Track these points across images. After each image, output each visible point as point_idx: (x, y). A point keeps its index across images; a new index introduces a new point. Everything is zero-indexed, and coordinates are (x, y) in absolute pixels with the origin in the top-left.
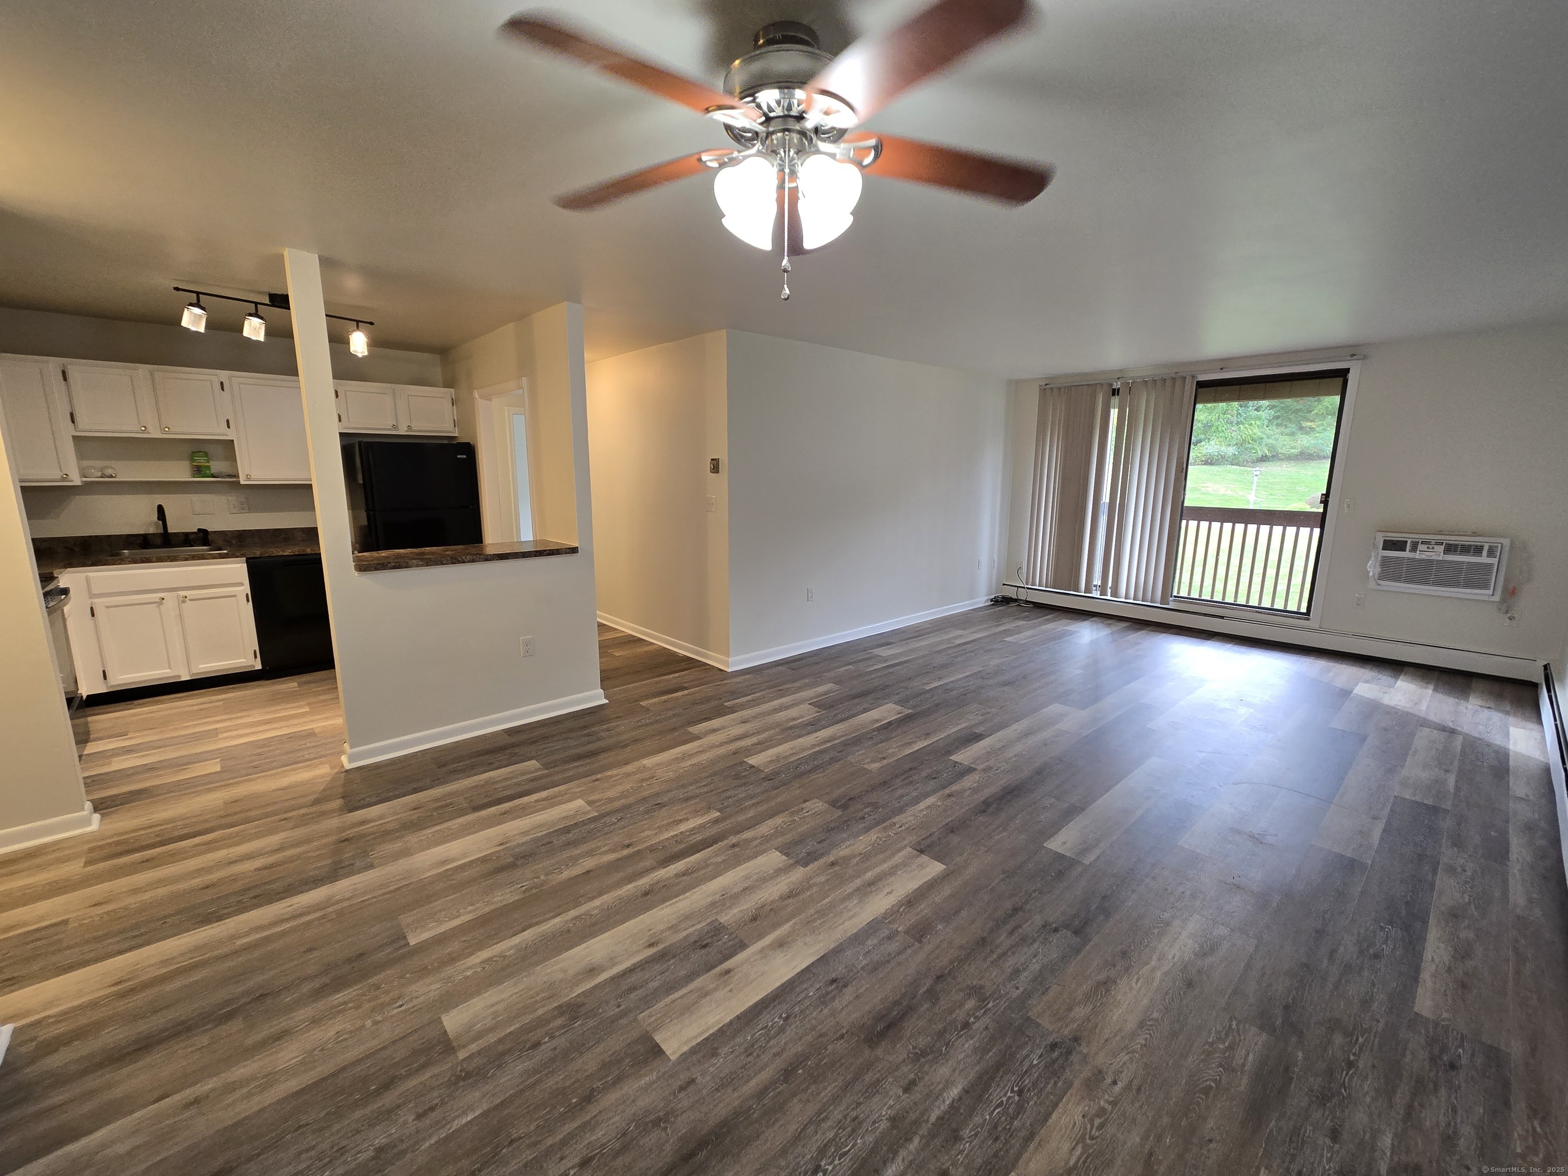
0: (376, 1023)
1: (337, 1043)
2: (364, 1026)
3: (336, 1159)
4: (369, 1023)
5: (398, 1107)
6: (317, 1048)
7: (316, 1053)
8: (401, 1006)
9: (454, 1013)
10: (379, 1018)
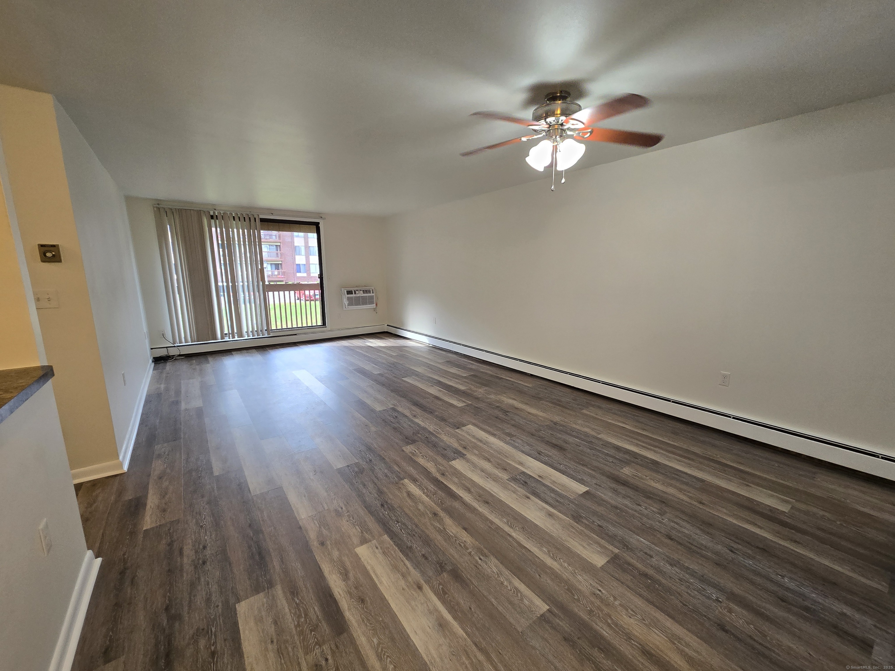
0: (615, 599)
1: (636, 614)
2: (620, 604)
3: (684, 580)
4: (617, 603)
5: (652, 566)
6: (644, 624)
7: (647, 622)
8: (600, 591)
9: (594, 562)
10: (612, 599)
